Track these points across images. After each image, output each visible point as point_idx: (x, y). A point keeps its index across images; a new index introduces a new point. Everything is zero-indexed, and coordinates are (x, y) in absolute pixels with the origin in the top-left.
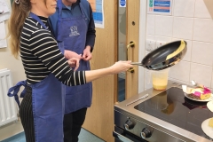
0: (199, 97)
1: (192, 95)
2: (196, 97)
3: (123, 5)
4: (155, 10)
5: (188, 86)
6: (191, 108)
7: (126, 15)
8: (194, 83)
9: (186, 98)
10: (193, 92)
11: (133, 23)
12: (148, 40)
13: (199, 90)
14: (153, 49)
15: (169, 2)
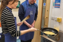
4: (55, 7)
7: (45, 9)
11: (48, 11)
12: (52, 16)
14: (54, 19)
15: (60, 5)
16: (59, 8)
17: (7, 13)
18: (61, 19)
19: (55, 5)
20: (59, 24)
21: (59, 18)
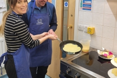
0: (106, 57)
3: (66, 6)
4: (83, 9)
5: (101, 51)
6: (102, 63)
8: (104, 49)
10: (103, 54)
11: (72, 16)
12: (79, 25)
14: (82, 29)
15: (90, 5)
16: (90, 10)
17: (18, 20)
19: (84, 5)
20: (90, 37)
21: (91, 27)
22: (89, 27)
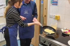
0: (67, 33)
1: (65, 32)
2: (66, 33)
3: (42, 3)
5: (63, 29)
6: (64, 36)
7: (43, 6)
8: (65, 28)
9: (63, 33)
10: (65, 31)
11: (46, 9)
12: (50, 14)
13: (67, 31)
14: (52, 17)
15: (57, 2)
16: (57, 5)
17: (14, 11)
18: (59, 16)
19: (53, 2)
21: (58, 15)
22: (56, 15)
